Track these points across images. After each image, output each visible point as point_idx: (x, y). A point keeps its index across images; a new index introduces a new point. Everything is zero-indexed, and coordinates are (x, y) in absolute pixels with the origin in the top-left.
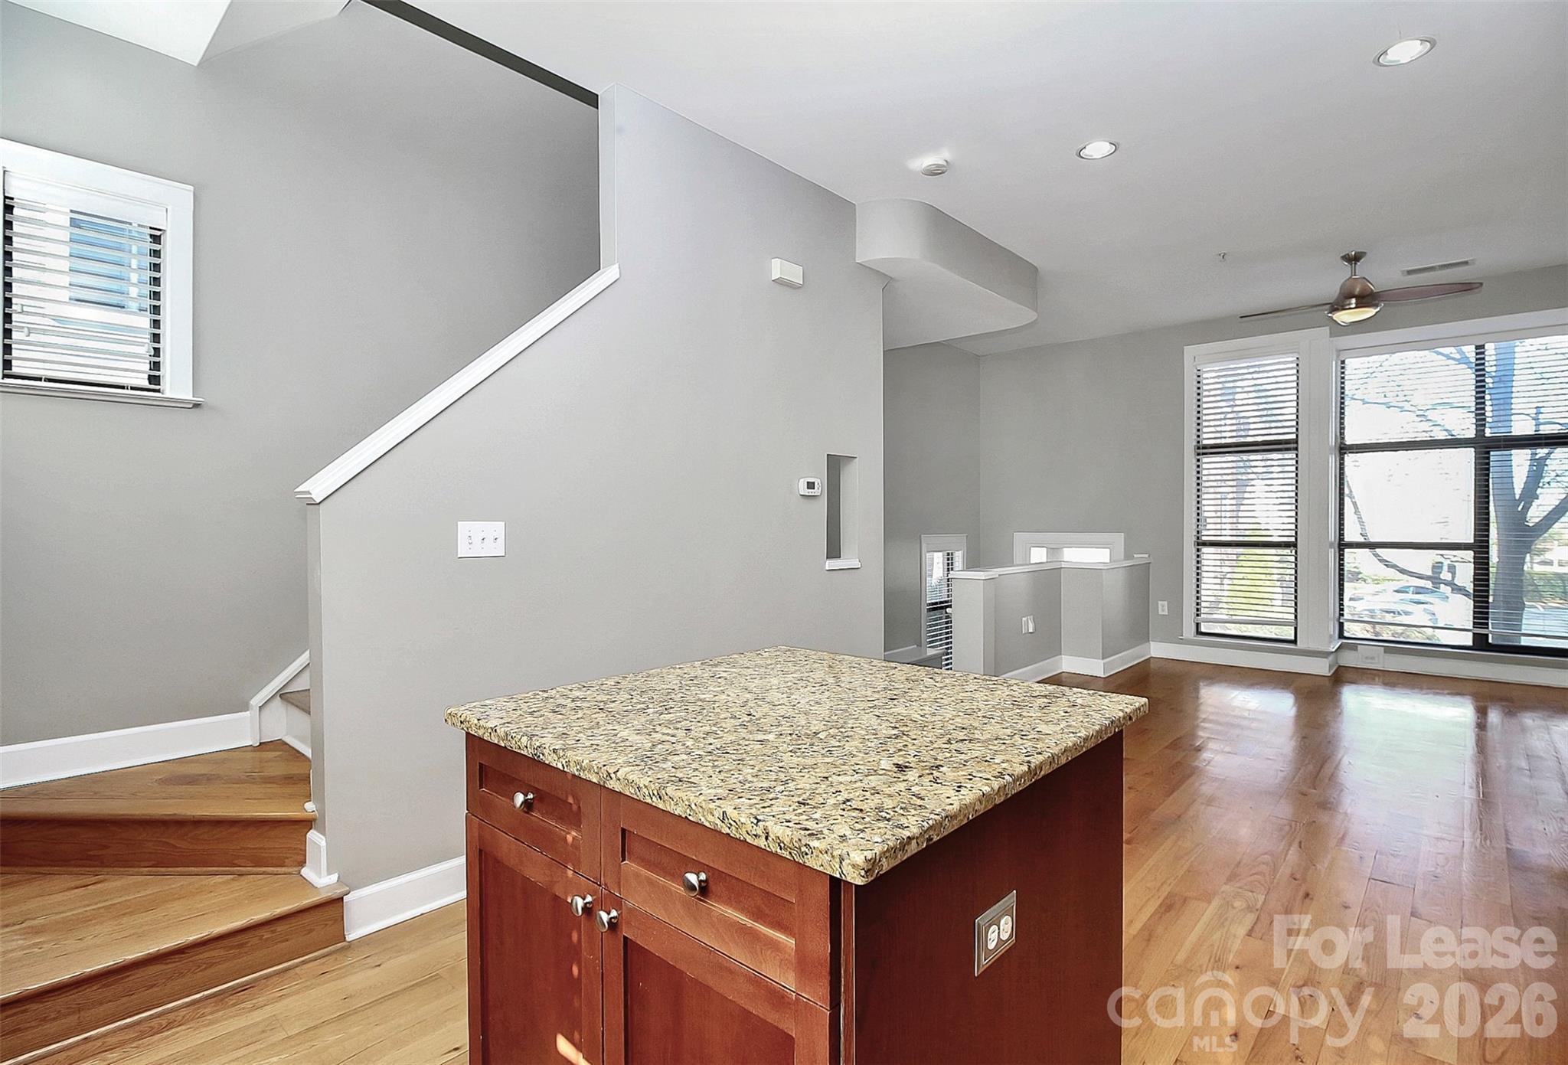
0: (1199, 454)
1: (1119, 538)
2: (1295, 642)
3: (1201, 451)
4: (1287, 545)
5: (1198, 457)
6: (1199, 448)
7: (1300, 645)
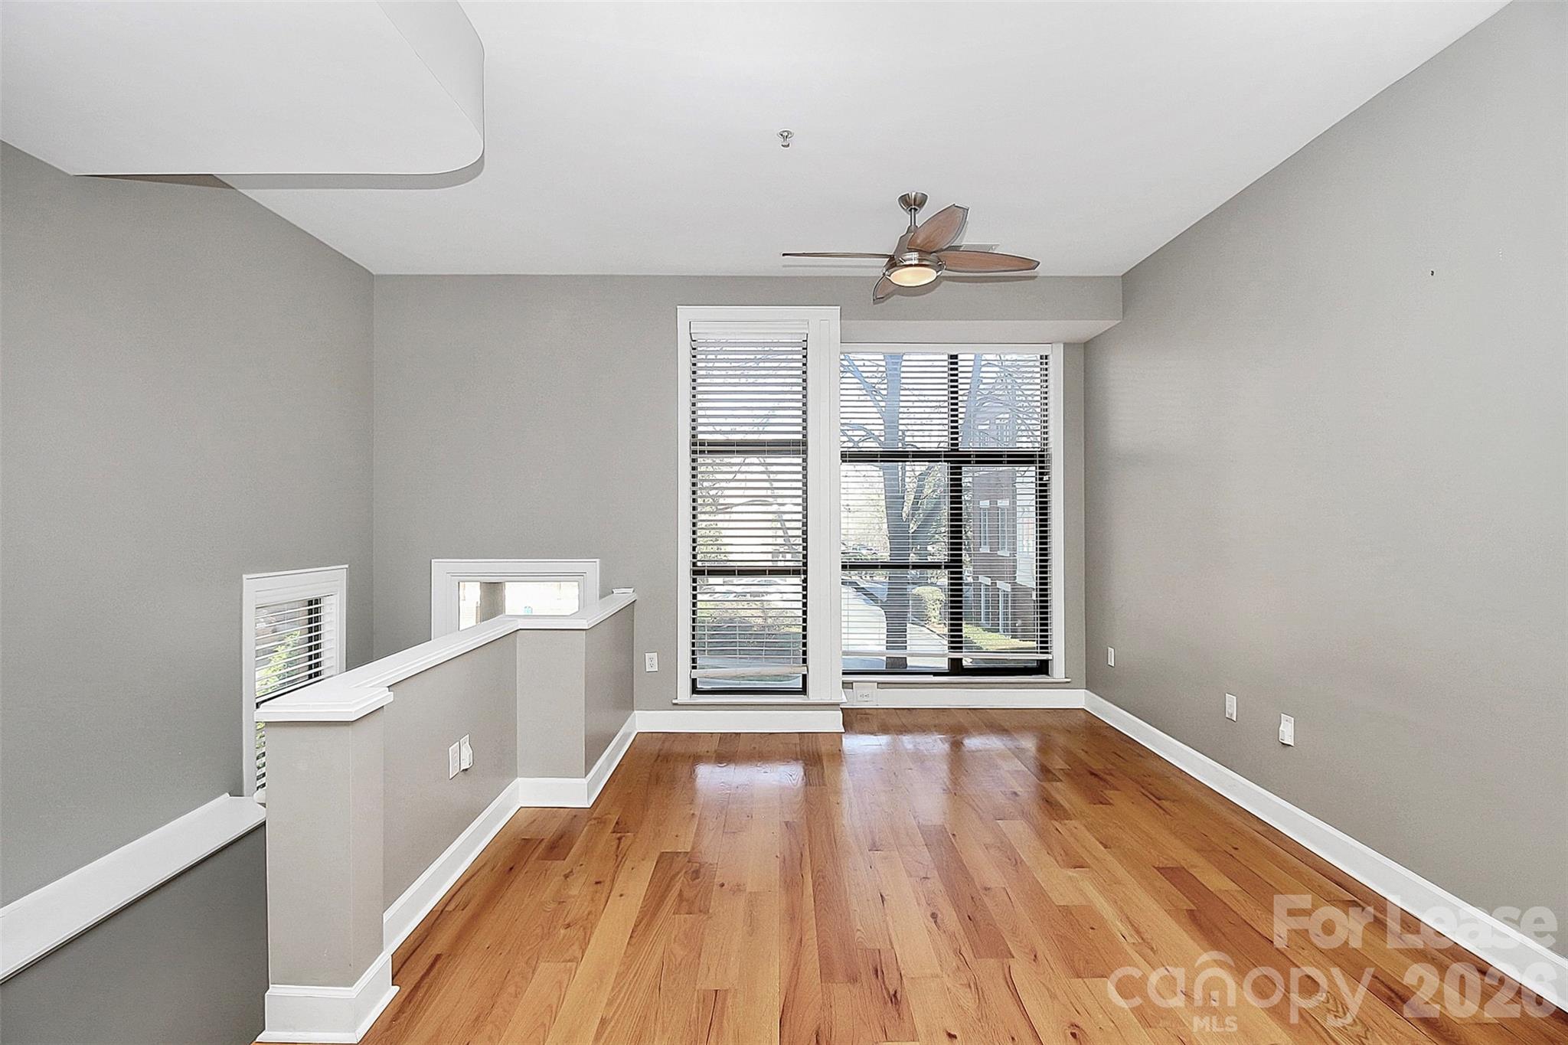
0: (694, 452)
1: (592, 568)
2: (804, 691)
3: (698, 448)
4: (796, 572)
5: (694, 456)
6: (694, 444)
7: (813, 696)
